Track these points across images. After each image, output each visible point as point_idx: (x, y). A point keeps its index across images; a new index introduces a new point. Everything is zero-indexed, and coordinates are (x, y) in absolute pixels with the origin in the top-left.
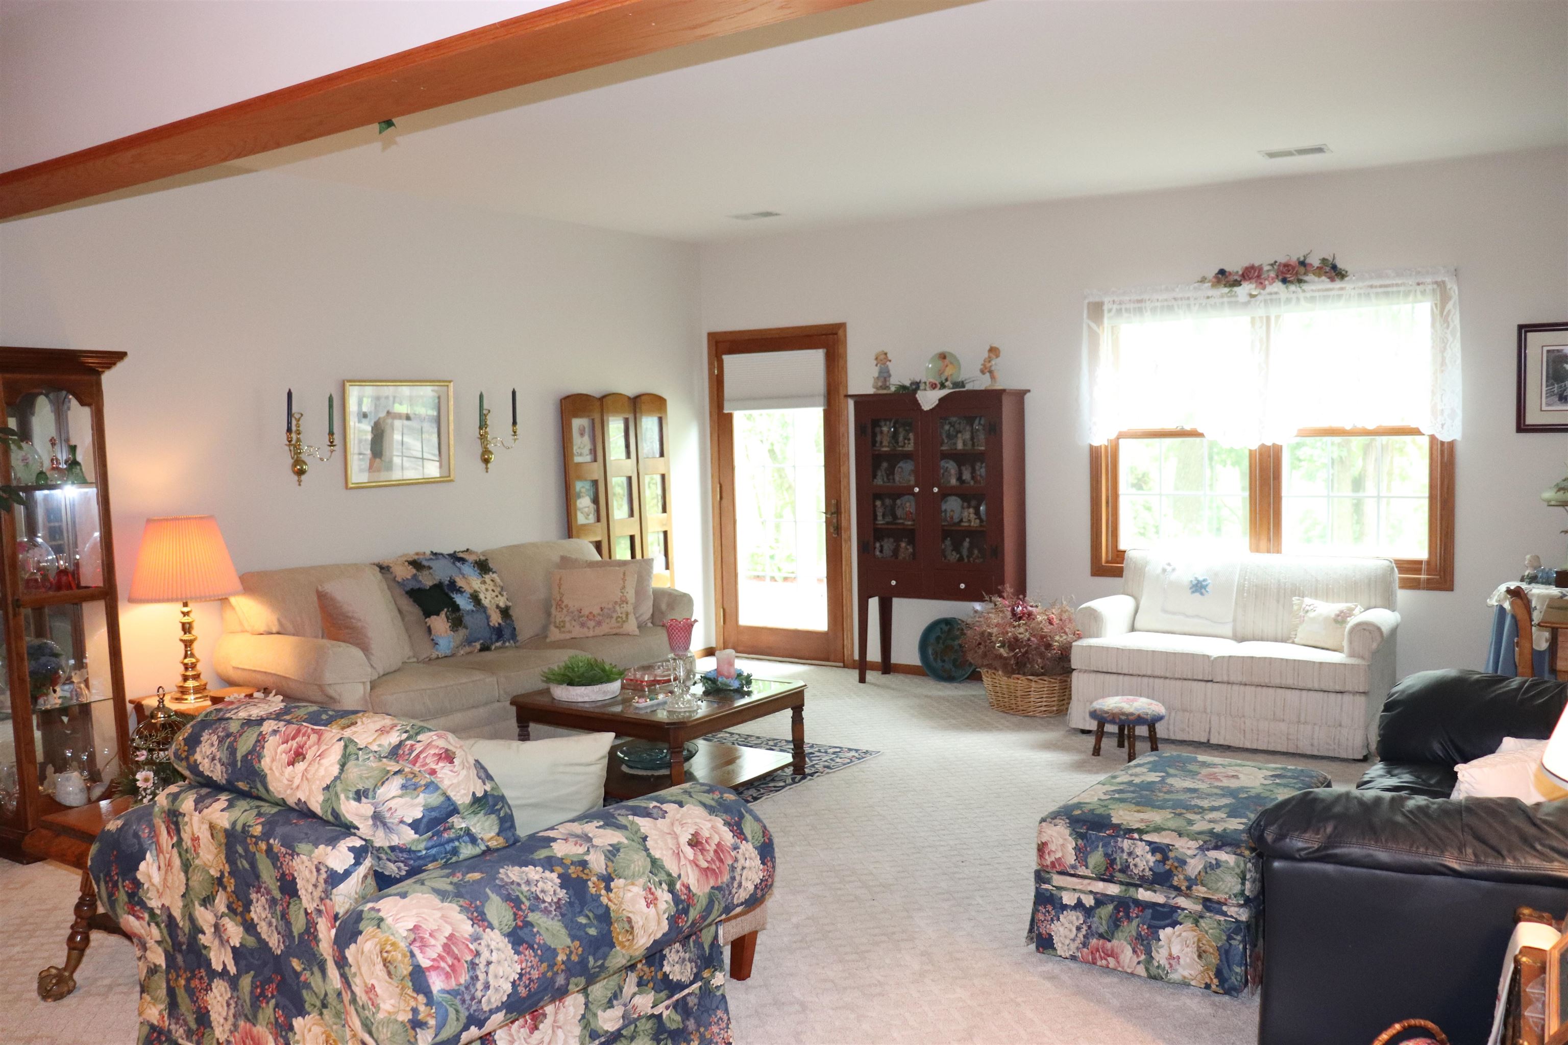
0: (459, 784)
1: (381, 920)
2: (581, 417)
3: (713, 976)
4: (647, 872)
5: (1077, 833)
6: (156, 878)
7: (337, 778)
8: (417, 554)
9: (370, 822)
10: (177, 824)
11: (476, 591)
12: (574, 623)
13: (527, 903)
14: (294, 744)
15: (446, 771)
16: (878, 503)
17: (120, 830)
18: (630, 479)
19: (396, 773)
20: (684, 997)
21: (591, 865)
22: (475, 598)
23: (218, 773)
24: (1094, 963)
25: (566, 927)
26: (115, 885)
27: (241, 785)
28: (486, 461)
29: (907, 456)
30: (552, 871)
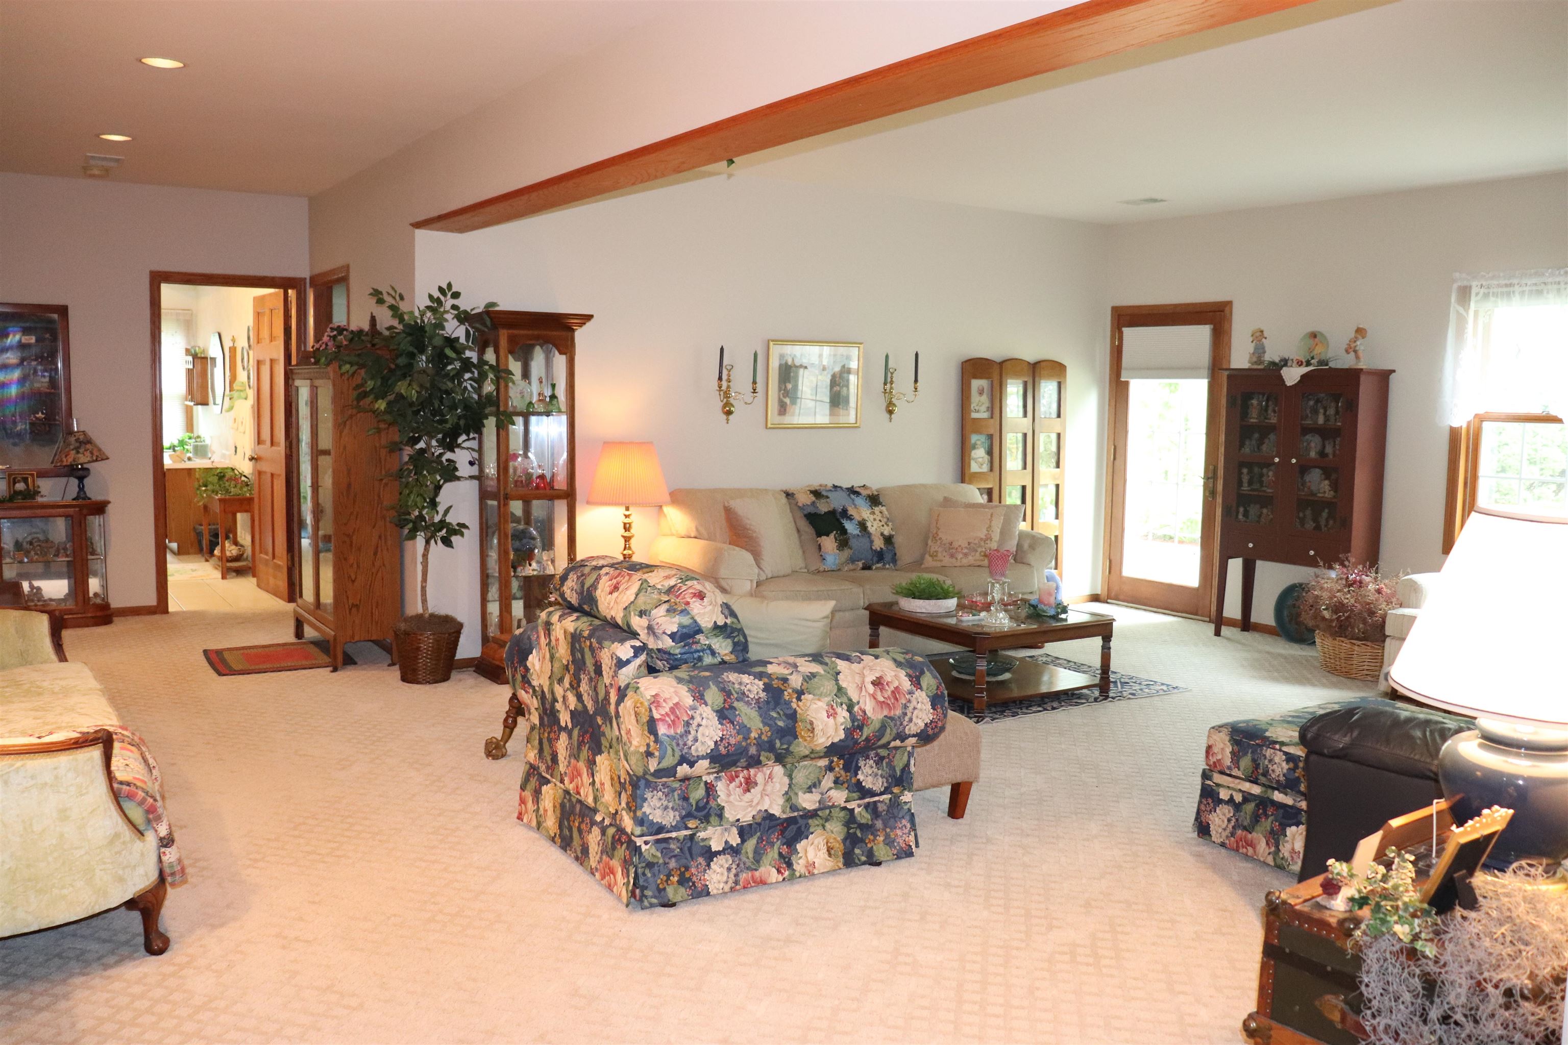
0: (704, 614)
1: (638, 688)
2: (981, 378)
3: (902, 793)
4: (833, 694)
5: (1234, 740)
6: (537, 667)
7: (632, 602)
8: (821, 485)
9: (646, 631)
10: (549, 630)
11: (864, 520)
12: (945, 554)
13: (736, 696)
14: (614, 581)
15: (697, 604)
16: (1245, 471)
17: (521, 634)
18: (1025, 435)
19: (665, 602)
20: (875, 802)
21: (790, 682)
22: (863, 525)
23: (573, 599)
24: (1237, 850)
25: (761, 716)
26: (516, 670)
27: (586, 607)
28: (891, 412)
29: (1273, 428)
30: (760, 680)
